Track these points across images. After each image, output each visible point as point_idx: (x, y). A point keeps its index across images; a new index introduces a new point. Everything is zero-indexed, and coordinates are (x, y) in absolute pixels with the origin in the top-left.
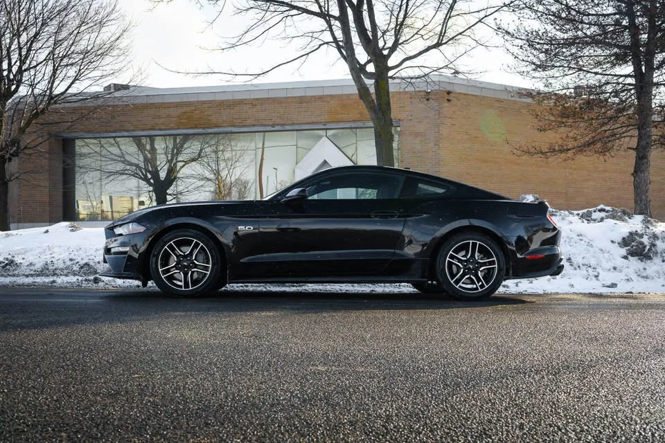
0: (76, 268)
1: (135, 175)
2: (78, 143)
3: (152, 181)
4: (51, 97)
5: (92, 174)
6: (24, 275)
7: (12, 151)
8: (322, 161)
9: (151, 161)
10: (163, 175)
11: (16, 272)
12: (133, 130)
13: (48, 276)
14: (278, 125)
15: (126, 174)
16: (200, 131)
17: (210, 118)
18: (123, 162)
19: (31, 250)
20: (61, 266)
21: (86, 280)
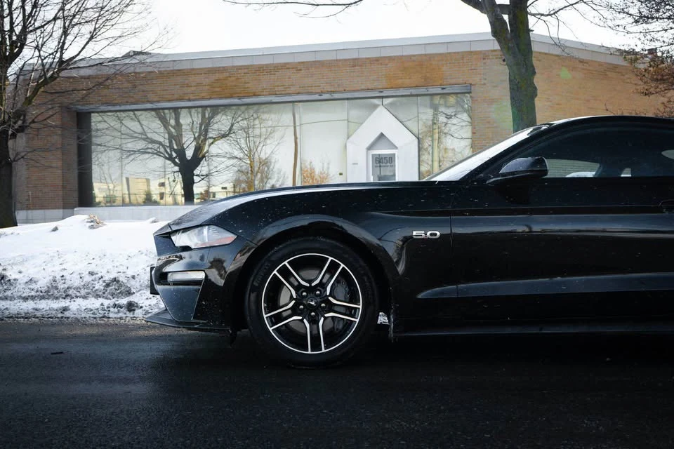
0: (99, 286)
1: (158, 154)
2: (95, 118)
3: (177, 160)
4: (61, 62)
5: (111, 153)
6: (20, 297)
7: (16, 127)
8: (378, 134)
9: (176, 137)
10: (189, 154)
11: (9, 293)
12: (158, 102)
13: (57, 298)
14: (328, 92)
15: (149, 153)
16: (236, 101)
17: (247, 86)
18: (144, 139)
19: (33, 257)
20: (77, 282)
21: (115, 306)
